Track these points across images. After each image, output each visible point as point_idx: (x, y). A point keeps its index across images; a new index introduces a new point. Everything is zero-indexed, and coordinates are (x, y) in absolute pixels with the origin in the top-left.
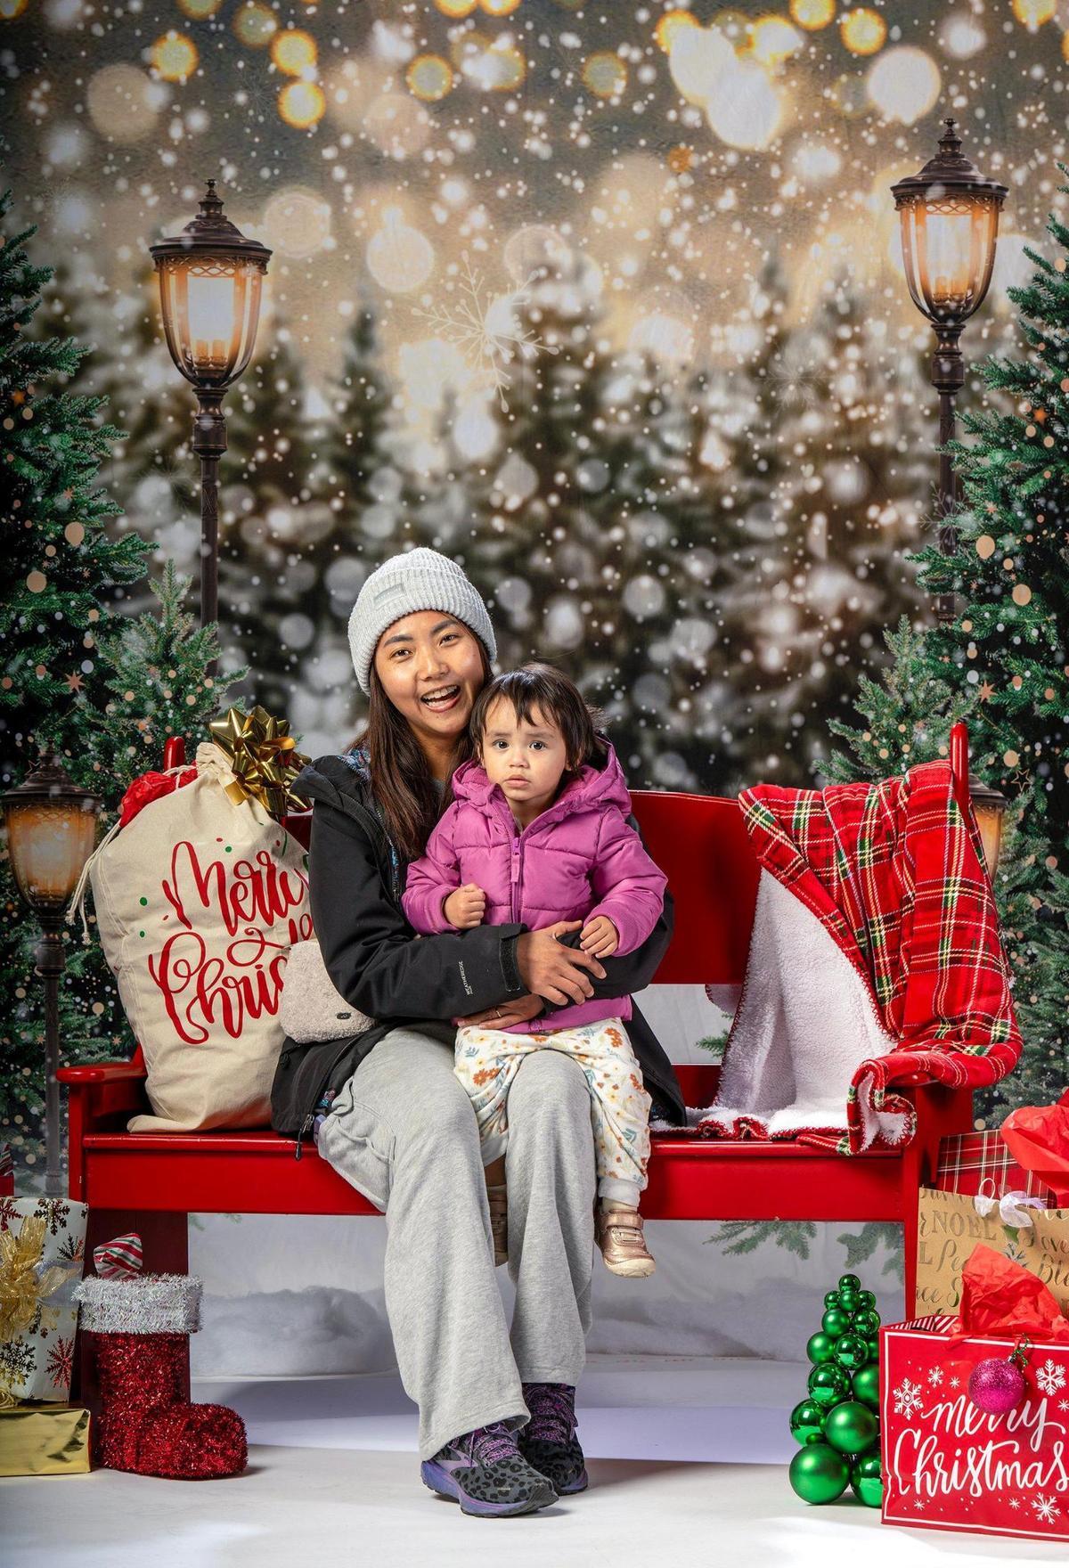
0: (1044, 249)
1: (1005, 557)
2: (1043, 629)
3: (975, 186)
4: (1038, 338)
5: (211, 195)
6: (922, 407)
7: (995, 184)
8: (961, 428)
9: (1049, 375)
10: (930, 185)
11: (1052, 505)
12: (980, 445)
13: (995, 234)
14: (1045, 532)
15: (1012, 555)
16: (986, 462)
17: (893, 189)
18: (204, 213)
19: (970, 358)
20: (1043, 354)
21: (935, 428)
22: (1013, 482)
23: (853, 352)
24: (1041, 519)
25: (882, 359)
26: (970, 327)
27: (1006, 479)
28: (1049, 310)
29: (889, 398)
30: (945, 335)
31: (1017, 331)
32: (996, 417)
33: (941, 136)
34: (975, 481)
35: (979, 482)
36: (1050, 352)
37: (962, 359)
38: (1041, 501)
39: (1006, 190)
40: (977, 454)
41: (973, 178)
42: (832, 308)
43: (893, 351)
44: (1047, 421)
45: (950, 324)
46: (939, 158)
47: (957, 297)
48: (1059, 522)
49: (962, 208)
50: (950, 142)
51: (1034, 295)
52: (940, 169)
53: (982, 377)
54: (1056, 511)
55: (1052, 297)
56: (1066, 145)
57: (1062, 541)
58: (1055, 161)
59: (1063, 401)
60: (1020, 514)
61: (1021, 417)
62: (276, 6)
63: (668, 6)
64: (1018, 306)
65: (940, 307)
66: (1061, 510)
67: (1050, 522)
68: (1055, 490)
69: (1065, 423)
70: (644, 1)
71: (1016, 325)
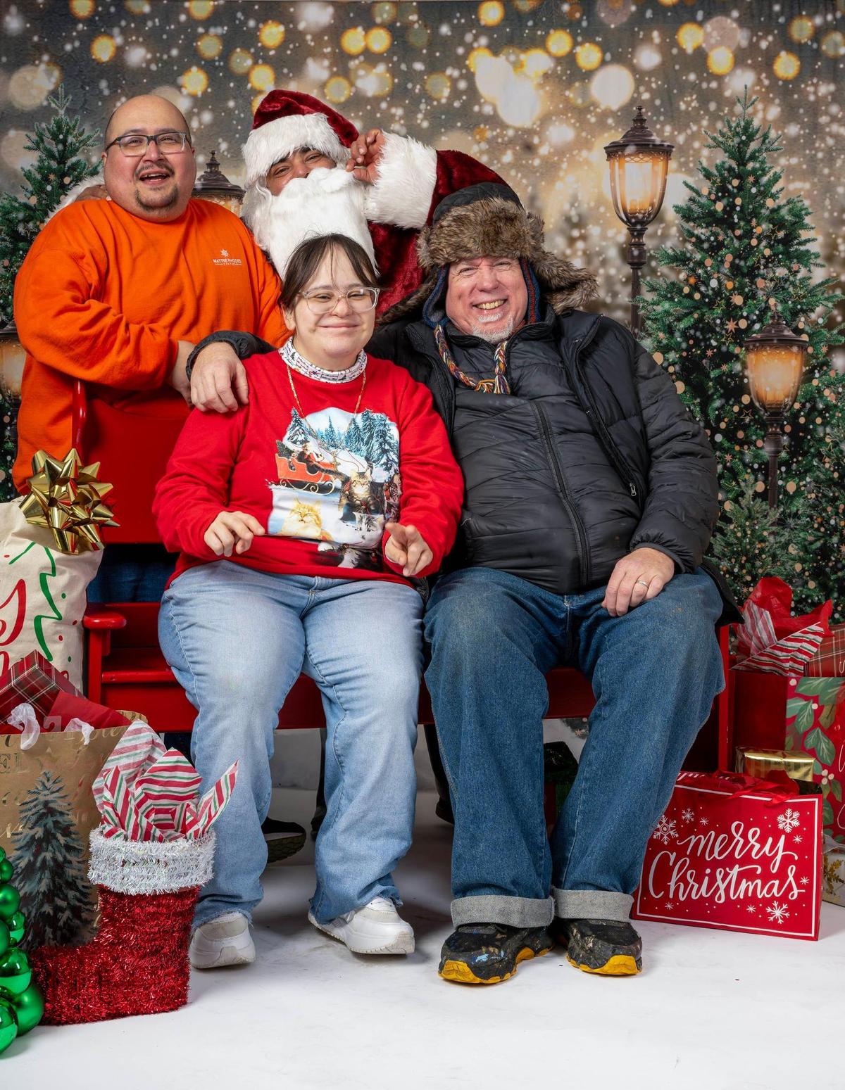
0: (695, 182)
1: (669, 365)
2: (692, 408)
3: (654, 145)
4: (691, 234)
5: (213, 159)
6: (621, 277)
7: (666, 144)
8: (644, 289)
9: (698, 256)
10: (627, 145)
11: (698, 334)
12: (655, 298)
13: (666, 173)
14: (694, 350)
15: (673, 364)
16: (659, 309)
17: (605, 148)
18: (209, 170)
19: (650, 247)
20: (694, 244)
21: (629, 289)
22: (675, 321)
23: (580, 245)
24: (691, 342)
25: (597, 249)
26: (650, 229)
27: (671, 319)
28: (698, 218)
29: (601, 271)
30: (635, 234)
31: (679, 231)
32: (665, 282)
33: (634, 117)
34: (652, 320)
35: (655, 320)
36: (699, 242)
37: (645, 248)
38: (692, 332)
39: (673, 147)
40: (654, 304)
41: (653, 141)
42: (568, 219)
43: (604, 243)
44: (696, 284)
45: (639, 227)
46: (632, 129)
47: (643, 212)
48: (702, 344)
49: (646, 159)
50: (640, 120)
51: (689, 209)
52: (633, 136)
53: (657, 258)
54: (701, 337)
55: (700, 210)
56: (709, 120)
57: (703, 355)
58: (703, 130)
59: (706, 272)
60: (679, 339)
61: (681, 282)
62: (252, 50)
63: (475, 45)
64: (679, 216)
65: (632, 217)
66: (704, 337)
67: (697, 344)
68: (701, 325)
69: (707, 285)
70: (461, 42)
71: (678, 227)
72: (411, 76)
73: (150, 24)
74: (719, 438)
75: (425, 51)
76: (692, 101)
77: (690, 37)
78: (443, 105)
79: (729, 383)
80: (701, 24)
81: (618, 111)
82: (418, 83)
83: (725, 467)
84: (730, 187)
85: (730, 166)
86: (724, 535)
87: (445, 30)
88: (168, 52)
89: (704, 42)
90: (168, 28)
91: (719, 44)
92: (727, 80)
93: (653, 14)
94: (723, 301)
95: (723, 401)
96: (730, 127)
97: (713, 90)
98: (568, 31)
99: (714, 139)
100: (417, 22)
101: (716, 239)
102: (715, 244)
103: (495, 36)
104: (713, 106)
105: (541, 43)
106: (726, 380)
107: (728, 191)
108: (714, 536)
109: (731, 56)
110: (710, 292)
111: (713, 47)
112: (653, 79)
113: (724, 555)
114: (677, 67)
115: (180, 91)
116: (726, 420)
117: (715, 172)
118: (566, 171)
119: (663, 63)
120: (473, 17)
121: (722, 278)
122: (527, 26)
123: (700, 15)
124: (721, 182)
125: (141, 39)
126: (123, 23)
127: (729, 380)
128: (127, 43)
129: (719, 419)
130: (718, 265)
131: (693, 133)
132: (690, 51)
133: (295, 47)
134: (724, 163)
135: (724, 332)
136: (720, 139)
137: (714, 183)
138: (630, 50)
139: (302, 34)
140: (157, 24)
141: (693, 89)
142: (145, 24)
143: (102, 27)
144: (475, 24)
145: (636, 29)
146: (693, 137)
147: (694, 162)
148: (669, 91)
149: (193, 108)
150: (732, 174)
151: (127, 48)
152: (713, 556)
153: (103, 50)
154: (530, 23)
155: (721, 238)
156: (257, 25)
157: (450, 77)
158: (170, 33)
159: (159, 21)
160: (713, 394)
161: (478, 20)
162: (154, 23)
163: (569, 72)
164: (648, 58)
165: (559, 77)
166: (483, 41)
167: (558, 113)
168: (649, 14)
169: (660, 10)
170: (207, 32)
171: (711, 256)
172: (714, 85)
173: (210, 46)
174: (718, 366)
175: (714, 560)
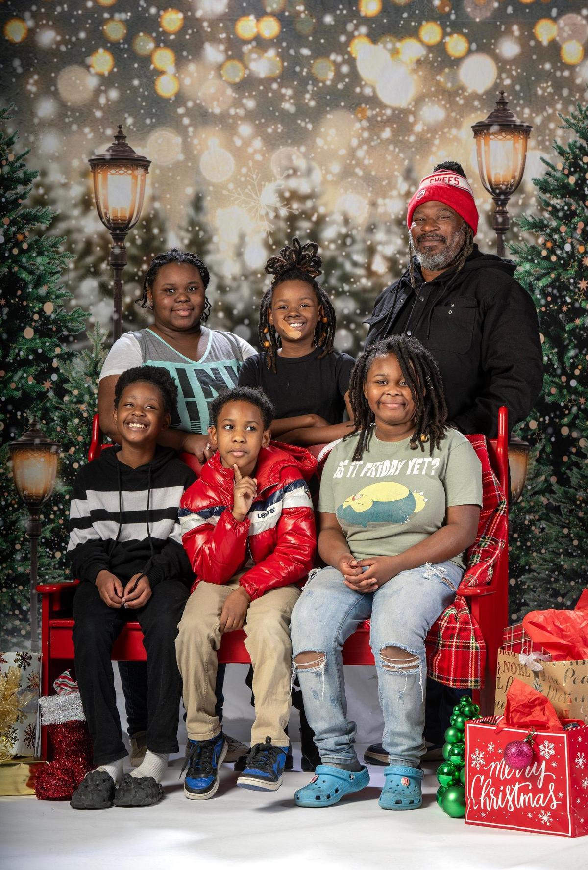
0: (551, 158)
2: (550, 356)
3: (515, 125)
4: (548, 204)
5: (120, 132)
6: (487, 240)
7: (525, 124)
8: (508, 252)
9: (554, 224)
10: (491, 125)
11: (555, 292)
12: (519, 260)
13: (525, 150)
14: (551, 306)
16: (522, 269)
17: (473, 127)
18: (116, 142)
19: (513, 215)
20: (551, 213)
22: (535, 280)
24: (549, 299)
26: (512, 199)
27: (531, 278)
28: (554, 190)
30: (500, 203)
31: (537, 201)
32: (526, 245)
33: (498, 99)
36: (555, 211)
37: (508, 215)
38: (550, 290)
39: (531, 127)
41: (514, 121)
44: (553, 248)
45: (502, 197)
46: (496, 111)
47: (506, 183)
48: (559, 300)
49: (508, 137)
50: (502, 103)
51: (546, 182)
52: (497, 117)
53: (519, 225)
54: (558, 294)
55: (555, 183)
56: (562, 104)
57: (560, 311)
58: (557, 113)
59: (561, 237)
60: (538, 296)
61: (540, 246)
62: (154, 35)
63: (356, 33)
64: (537, 188)
65: (496, 188)
66: (560, 294)
67: (554, 301)
68: (557, 284)
69: (562, 249)
70: (344, 31)
71: (536, 198)
72: (298, 60)
73: (59, 9)
74: (573, 383)
75: (311, 38)
76: (548, 87)
77: (545, 31)
78: (328, 87)
79: (582, 335)
80: (555, 20)
81: (483, 95)
82: (305, 67)
83: (579, 409)
84: (581, 163)
85: (581, 145)
86: (580, 468)
87: (328, 19)
88: (77, 35)
89: (558, 35)
90: (75, 13)
91: (570, 38)
92: (577, 69)
93: (513, 11)
94: (576, 263)
95: (577, 351)
96: (581, 111)
97: (565, 78)
98: (438, 22)
99: (567, 121)
100: (304, 12)
101: (570, 209)
102: (568, 213)
103: (374, 26)
104: (565, 92)
105: (414, 33)
106: (579, 332)
107: (579, 166)
108: (571, 470)
109: (581, 48)
110: (565, 255)
111: (565, 40)
112: (514, 67)
113: (580, 487)
114: (534, 57)
115: (88, 70)
116: (580, 367)
117: (568, 150)
118: (438, 147)
119: (522, 53)
120: (354, 8)
121: (575, 242)
122: (402, 17)
123: (554, 12)
124: (573, 159)
125: (51, 23)
126: (34, 8)
127: (582, 332)
128: (37, 26)
129: (574, 366)
130: (571, 232)
131: (549, 115)
132: (545, 43)
133: (193, 32)
134: (575, 142)
135: (577, 290)
136: (572, 121)
137: (567, 159)
138: (493, 41)
139: (199, 21)
140: (66, 9)
141: (548, 77)
142: (55, 10)
143: (15, 11)
144: (355, 14)
145: (498, 23)
146: (549, 118)
147: (549, 140)
148: (528, 78)
149: (101, 85)
150: (583, 151)
151: (38, 30)
152: (570, 487)
153: (16, 31)
154: (405, 15)
155: (573, 208)
156: (158, 11)
157: (334, 62)
158: (78, 17)
159: (68, 7)
160: (568, 345)
161: (358, 11)
162: (63, 8)
163: (439, 59)
164: (509, 48)
165: (431, 63)
166: (363, 30)
167: (429, 95)
168: (510, 10)
169: (520, 8)
170: (112, 18)
171: (565, 223)
172: (566, 73)
173: (115, 30)
174: (572, 320)
175: (571, 491)
